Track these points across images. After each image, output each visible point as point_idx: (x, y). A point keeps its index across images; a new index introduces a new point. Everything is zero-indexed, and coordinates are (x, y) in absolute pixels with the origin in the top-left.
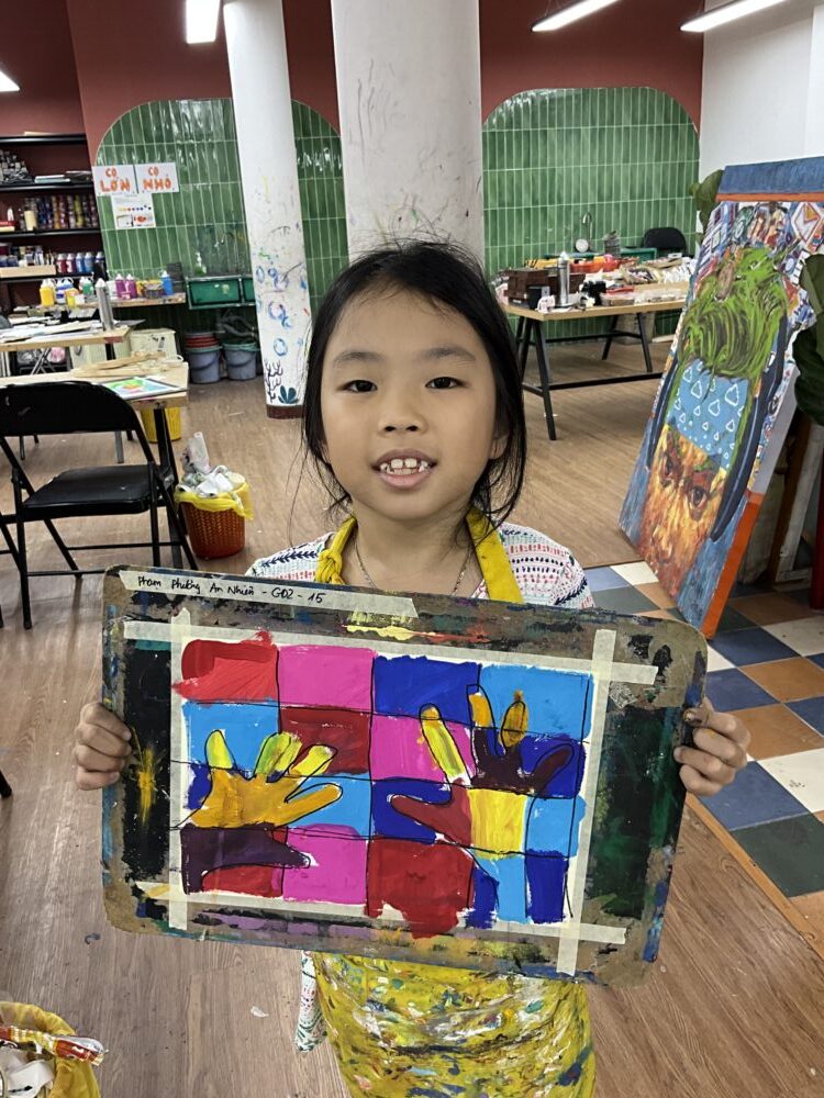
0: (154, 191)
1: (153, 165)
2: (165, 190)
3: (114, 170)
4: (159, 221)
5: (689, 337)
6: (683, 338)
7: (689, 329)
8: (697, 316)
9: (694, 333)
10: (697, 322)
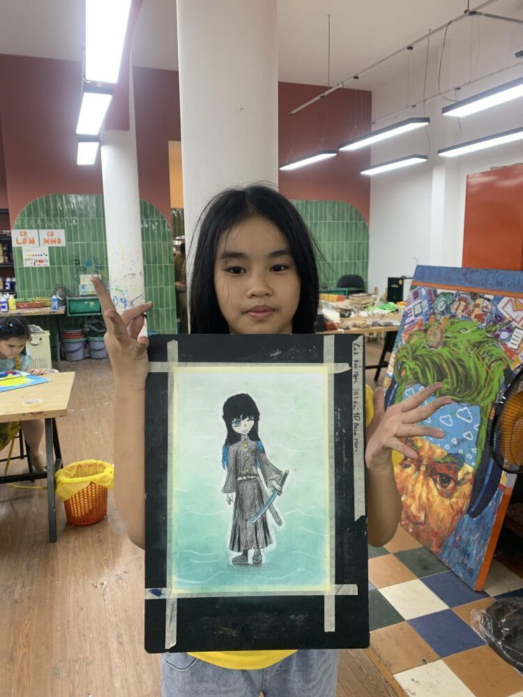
0: (50, 245)
1: (51, 230)
2: (57, 245)
3: (25, 232)
4: (52, 263)
5: (405, 368)
6: (399, 368)
7: (403, 363)
8: (410, 355)
9: (409, 366)
10: (411, 359)
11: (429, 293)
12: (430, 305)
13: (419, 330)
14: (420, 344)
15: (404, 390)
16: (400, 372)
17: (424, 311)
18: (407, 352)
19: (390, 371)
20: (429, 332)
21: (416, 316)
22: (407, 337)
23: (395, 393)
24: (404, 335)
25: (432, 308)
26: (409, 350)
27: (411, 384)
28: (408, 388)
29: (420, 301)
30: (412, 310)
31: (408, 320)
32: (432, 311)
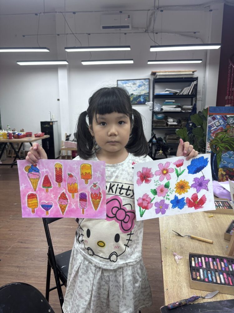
5: (218, 147)
6: (214, 147)
7: (216, 145)
8: (220, 142)
9: (221, 146)
10: (221, 143)
11: (223, 117)
12: (224, 122)
13: (221, 131)
14: (225, 137)
15: (221, 155)
16: (216, 149)
17: (222, 124)
18: (218, 141)
19: (209, 150)
20: (228, 131)
21: (218, 126)
22: (214, 135)
23: (215, 158)
24: (212, 135)
25: (226, 122)
26: (218, 140)
27: (225, 152)
28: (224, 154)
29: (217, 120)
30: (214, 124)
31: (212, 129)
32: (227, 123)
